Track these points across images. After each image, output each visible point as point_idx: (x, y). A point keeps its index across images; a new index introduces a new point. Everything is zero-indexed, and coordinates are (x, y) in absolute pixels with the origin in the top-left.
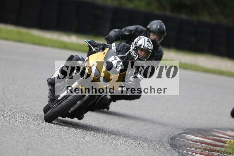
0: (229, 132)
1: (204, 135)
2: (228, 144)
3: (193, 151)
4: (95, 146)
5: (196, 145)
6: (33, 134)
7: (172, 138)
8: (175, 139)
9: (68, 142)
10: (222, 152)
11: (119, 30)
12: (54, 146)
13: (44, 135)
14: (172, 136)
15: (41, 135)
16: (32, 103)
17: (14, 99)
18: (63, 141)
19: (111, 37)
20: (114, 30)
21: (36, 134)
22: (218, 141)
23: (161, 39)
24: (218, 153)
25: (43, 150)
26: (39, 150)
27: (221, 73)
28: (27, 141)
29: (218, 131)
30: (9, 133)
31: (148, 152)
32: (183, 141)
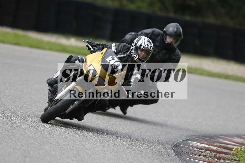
0: (235, 139)
1: (210, 142)
2: (235, 151)
3: (198, 159)
4: (96, 153)
5: (202, 152)
6: (31, 141)
7: (176, 144)
8: (179, 146)
9: (67, 150)
10: (228, 159)
11: (135, 33)
12: (53, 153)
13: (42, 142)
14: (176, 142)
15: (39, 142)
16: (29, 109)
17: (10, 105)
18: (62, 148)
19: (127, 40)
20: (130, 33)
21: (34, 140)
22: (224, 148)
23: (178, 42)
24: (224, 161)
25: (41, 157)
26: (36, 157)
27: (227, 77)
28: (24, 148)
29: (224, 138)
30: (5, 140)
31: (150, 160)
32: (187, 148)
